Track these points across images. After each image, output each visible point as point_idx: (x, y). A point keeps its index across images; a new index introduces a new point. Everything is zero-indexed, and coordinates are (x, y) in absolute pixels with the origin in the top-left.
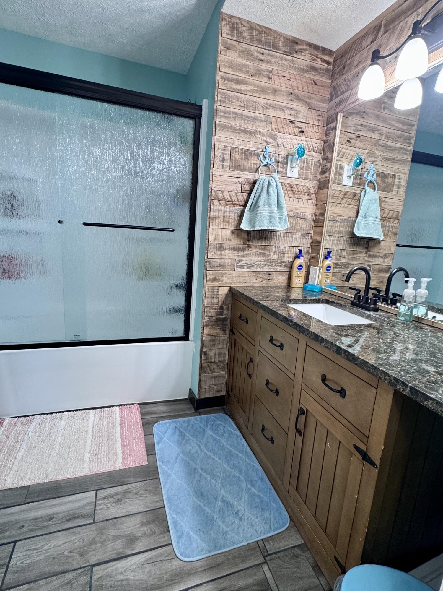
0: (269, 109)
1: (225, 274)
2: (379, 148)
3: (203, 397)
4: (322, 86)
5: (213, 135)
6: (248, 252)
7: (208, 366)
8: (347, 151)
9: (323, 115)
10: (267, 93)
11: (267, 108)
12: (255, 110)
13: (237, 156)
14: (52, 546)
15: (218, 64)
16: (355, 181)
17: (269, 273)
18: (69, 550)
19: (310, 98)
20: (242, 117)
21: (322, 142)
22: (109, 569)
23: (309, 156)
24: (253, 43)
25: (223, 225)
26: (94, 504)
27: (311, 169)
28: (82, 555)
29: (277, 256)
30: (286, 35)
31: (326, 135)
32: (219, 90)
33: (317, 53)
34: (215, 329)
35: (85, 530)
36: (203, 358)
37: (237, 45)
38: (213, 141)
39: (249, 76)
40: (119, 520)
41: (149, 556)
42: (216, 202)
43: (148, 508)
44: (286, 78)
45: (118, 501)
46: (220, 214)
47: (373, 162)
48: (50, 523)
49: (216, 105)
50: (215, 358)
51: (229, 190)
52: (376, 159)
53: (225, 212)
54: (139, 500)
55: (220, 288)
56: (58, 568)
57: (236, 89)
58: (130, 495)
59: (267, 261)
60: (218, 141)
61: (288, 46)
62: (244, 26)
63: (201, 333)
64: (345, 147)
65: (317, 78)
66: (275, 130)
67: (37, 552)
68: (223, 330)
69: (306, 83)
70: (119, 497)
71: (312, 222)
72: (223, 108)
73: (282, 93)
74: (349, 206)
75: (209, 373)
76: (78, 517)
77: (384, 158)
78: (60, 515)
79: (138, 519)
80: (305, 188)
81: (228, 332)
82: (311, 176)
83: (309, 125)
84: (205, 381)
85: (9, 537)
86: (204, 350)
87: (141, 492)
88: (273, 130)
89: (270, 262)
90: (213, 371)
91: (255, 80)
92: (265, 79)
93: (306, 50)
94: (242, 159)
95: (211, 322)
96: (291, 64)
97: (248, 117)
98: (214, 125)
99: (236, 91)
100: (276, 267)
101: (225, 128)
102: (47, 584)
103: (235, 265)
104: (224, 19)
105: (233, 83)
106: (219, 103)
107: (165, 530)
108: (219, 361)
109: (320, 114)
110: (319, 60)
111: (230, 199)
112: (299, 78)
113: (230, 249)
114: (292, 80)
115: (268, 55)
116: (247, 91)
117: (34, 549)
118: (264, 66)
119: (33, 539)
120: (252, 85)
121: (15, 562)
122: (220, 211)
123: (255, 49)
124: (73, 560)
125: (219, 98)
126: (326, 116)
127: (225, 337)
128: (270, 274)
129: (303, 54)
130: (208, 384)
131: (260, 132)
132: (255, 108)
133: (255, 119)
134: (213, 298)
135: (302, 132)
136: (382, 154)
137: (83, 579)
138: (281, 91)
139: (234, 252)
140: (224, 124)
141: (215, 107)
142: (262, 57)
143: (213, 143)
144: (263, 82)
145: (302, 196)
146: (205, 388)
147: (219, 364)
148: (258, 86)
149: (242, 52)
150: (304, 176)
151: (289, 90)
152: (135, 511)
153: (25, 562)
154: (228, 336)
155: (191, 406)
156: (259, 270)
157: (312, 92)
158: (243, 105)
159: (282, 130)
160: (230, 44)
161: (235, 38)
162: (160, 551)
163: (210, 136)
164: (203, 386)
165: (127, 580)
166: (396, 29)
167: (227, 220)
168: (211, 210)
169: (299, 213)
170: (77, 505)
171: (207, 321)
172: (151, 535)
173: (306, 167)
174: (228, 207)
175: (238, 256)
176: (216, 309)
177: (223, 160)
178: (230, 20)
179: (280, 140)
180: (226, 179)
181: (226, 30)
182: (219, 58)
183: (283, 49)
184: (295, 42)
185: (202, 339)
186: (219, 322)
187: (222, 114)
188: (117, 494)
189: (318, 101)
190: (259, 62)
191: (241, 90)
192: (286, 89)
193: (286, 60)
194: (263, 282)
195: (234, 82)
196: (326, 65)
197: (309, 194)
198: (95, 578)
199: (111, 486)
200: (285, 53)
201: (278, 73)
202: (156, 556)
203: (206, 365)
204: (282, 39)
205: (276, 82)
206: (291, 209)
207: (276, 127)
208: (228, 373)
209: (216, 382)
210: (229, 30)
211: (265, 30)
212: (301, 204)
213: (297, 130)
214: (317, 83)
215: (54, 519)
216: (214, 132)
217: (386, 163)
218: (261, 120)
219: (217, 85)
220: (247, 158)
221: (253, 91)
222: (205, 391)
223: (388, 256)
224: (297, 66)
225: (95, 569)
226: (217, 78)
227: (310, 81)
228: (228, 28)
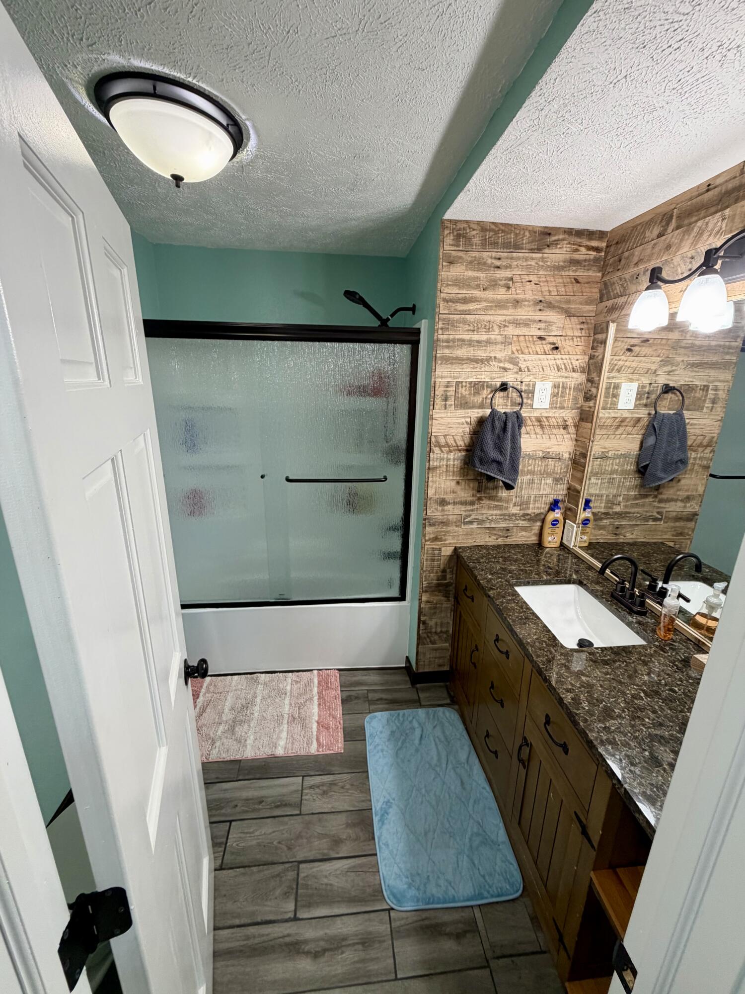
0: (508, 327)
1: (448, 532)
2: (682, 351)
3: (421, 671)
4: (588, 283)
5: (433, 370)
6: (479, 506)
7: (428, 637)
8: (627, 364)
9: (589, 321)
10: (506, 308)
11: (505, 326)
12: (489, 332)
13: (463, 391)
14: (263, 832)
15: (439, 285)
16: (638, 403)
17: (508, 528)
18: (278, 841)
19: (568, 302)
20: (470, 343)
21: (587, 358)
22: (315, 870)
23: (566, 377)
24: (485, 249)
25: (446, 476)
26: (300, 792)
27: (569, 394)
28: (289, 849)
29: (519, 508)
30: (533, 226)
31: (593, 348)
32: (440, 315)
33: (579, 240)
34: (436, 595)
35: (292, 821)
36: (421, 628)
37: (464, 256)
38: (433, 378)
39: (480, 290)
40: (325, 815)
41: (353, 864)
42: (437, 450)
43: (354, 807)
44: (532, 283)
45: (325, 793)
46: (441, 463)
47: (670, 372)
48: (260, 807)
49: (436, 334)
50: (436, 628)
51: (453, 434)
52: (674, 368)
53: (448, 460)
54: (345, 795)
55: (443, 549)
56: (268, 858)
57: (463, 311)
58: (335, 788)
59: (504, 515)
60: (439, 377)
61: (536, 241)
62: (474, 230)
63: (419, 599)
64: (623, 358)
65: (581, 273)
66: (516, 352)
67: (250, 837)
68: (446, 597)
69: (564, 283)
70: (325, 788)
71: (570, 462)
72: (445, 337)
73: (526, 303)
74: (629, 436)
75: (428, 644)
76: (285, 805)
77: (689, 364)
78: (269, 799)
79: (342, 818)
80: (559, 420)
81: (452, 599)
82: (569, 403)
83: (567, 338)
84: (424, 654)
85: (225, 815)
86: (422, 618)
87: (348, 786)
88: (513, 353)
89: (509, 516)
90: (433, 643)
91: (490, 294)
92: (503, 290)
93: (563, 240)
94: (470, 394)
95: (430, 587)
96: (541, 263)
97: (478, 342)
98: (434, 358)
99: (463, 313)
100: (517, 522)
101: (447, 360)
102: (259, 871)
103: (463, 521)
104: (447, 227)
105: (458, 304)
106: (440, 332)
107: (371, 838)
108: (441, 632)
109: (584, 321)
110: (583, 250)
111: (454, 444)
112: (552, 280)
113: (455, 503)
114: (541, 284)
115: (507, 258)
116: (477, 310)
117: (247, 833)
118: (500, 274)
119: (246, 822)
120: (485, 301)
121: (231, 843)
122: (441, 459)
123: (488, 256)
124: (282, 852)
125: (440, 326)
126: (593, 321)
127: (448, 605)
128: (508, 530)
129: (558, 246)
130: (428, 656)
131: (495, 358)
132: (489, 329)
133: (488, 342)
134: (433, 560)
135: (557, 348)
136: (686, 359)
137: (291, 875)
138: (526, 301)
139: (460, 506)
140: (446, 356)
141: (435, 337)
142: (498, 263)
143: (433, 380)
144: (501, 294)
145: (554, 431)
146: (424, 661)
147: (441, 634)
148: (493, 301)
149: (471, 262)
150: (558, 406)
151: (537, 297)
152: (341, 808)
153: (240, 845)
154: (453, 603)
155: (408, 679)
156: (493, 525)
157: (572, 294)
158: (472, 328)
159: (526, 351)
160: (454, 257)
161: (461, 248)
162: (365, 860)
163: (430, 371)
164: (422, 658)
165: (331, 885)
166: (693, 229)
167: (451, 469)
168: (431, 459)
169: (551, 454)
170: (285, 790)
171: (426, 587)
172: (356, 840)
173: (562, 393)
174: (452, 454)
175: (465, 511)
176: (437, 572)
177: (446, 399)
178: (454, 226)
179: (524, 363)
180: (450, 421)
181: (449, 240)
182: (440, 278)
183: (528, 246)
184: (547, 232)
185: (420, 606)
186: (441, 588)
187: (444, 344)
188: (323, 785)
189: (581, 304)
190: (494, 271)
191: (469, 310)
192: (532, 297)
193: (533, 259)
194: (499, 540)
195: (460, 303)
196: (595, 253)
197: (565, 427)
198: (302, 875)
199: (317, 773)
200: (532, 251)
201: (521, 279)
202: (361, 866)
203: (425, 635)
204: (527, 234)
205: (518, 291)
206: (539, 448)
207: (519, 348)
208: (452, 646)
209: (438, 655)
210: (453, 240)
211: (503, 228)
212: (554, 441)
213: (548, 347)
214: (580, 280)
215: (263, 804)
216: (434, 368)
217: (692, 371)
218: (496, 343)
219: (437, 310)
220: (477, 393)
221: (486, 309)
222: (424, 665)
223: (693, 499)
224: (549, 264)
225: (302, 866)
226: (438, 302)
227: (568, 280)
228: (452, 238)
